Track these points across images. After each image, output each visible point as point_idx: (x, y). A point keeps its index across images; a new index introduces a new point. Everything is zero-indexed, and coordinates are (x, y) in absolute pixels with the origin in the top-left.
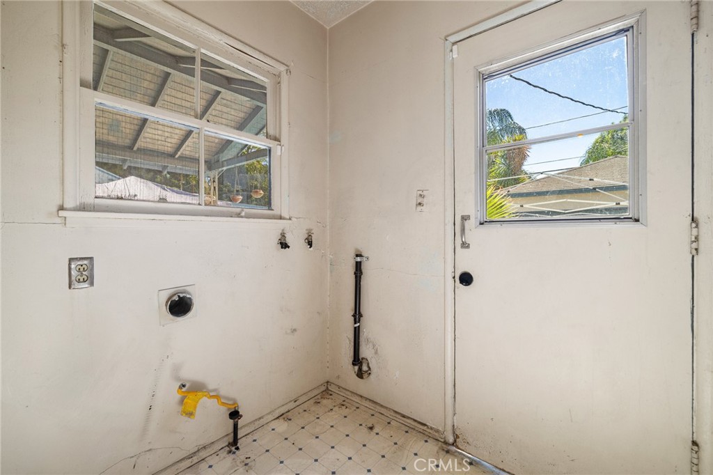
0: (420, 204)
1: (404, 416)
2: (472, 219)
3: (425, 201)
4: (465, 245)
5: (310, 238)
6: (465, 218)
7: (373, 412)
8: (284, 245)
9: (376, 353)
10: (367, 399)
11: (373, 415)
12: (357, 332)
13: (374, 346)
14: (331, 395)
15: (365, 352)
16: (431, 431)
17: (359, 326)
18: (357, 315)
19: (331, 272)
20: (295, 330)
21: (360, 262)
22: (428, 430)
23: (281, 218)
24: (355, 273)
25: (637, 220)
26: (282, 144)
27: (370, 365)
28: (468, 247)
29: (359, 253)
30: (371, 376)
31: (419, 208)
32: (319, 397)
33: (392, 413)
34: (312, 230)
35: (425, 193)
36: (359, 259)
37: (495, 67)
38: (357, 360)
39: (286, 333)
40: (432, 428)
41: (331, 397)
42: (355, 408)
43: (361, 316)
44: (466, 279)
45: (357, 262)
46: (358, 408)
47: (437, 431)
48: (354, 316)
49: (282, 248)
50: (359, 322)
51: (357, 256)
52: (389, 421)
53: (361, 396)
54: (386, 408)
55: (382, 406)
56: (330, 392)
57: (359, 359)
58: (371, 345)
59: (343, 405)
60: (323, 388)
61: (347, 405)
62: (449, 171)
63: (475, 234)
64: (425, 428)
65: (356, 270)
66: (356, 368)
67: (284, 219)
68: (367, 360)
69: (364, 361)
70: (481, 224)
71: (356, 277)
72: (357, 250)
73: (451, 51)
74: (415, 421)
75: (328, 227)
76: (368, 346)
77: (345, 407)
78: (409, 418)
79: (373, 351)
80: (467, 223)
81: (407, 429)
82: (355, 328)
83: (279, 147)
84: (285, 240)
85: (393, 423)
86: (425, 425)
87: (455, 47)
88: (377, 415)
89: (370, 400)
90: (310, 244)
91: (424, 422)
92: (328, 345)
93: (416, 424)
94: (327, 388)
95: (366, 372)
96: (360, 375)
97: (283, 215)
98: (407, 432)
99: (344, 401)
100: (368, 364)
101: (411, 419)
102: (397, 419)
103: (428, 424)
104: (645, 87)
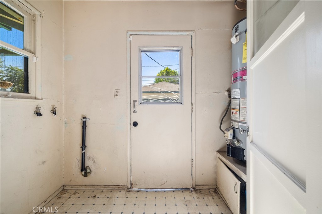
0: (116, 95)
1: (109, 186)
2: (138, 101)
3: (119, 94)
4: (135, 112)
5: (55, 110)
6: (135, 101)
7: (93, 190)
8: (39, 114)
9: (94, 162)
10: (89, 185)
11: (93, 191)
12: (83, 155)
13: (93, 159)
14: (67, 191)
15: (88, 163)
16: (122, 187)
17: (85, 152)
18: (83, 147)
19: (66, 127)
20: (45, 162)
21: (85, 121)
22: (121, 187)
23: (36, 98)
24: (82, 127)
25: (181, 103)
26: (37, 56)
27: (91, 169)
28: (136, 112)
29: (84, 117)
30: (91, 174)
31: (116, 97)
32: (59, 194)
33: (104, 187)
34: (55, 105)
35: (118, 91)
36: (85, 120)
37: (145, 49)
38: (83, 168)
39: (39, 165)
40: (122, 186)
41: (67, 192)
42: (83, 192)
43: (85, 147)
44: (135, 124)
45: (83, 121)
46: (84, 191)
47: (124, 186)
48: (82, 147)
49: (37, 116)
50: (85, 150)
51: (84, 118)
52: (102, 191)
53: (86, 185)
54: (100, 185)
55: (97, 185)
56: (66, 190)
57: (84, 168)
58: (91, 160)
59: (76, 193)
60: (61, 189)
61: (79, 192)
62: (129, 83)
63: (138, 107)
64: (119, 187)
65: (83, 125)
66: (83, 172)
67: (38, 99)
68: (89, 167)
69: (87, 168)
70: (141, 104)
71: (83, 128)
72: (83, 115)
73: (130, 37)
74: (114, 185)
75: (63, 104)
76: (89, 161)
77: (77, 193)
78: (111, 185)
79: (93, 162)
80: (136, 103)
81: (111, 190)
82: (82, 153)
83: (35, 58)
84: (40, 111)
85: (104, 190)
86: (119, 185)
87: (131, 36)
88: (95, 190)
89: (91, 185)
90: (55, 113)
91: (118, 184)
92: (63, 166)
93: (115, 187)
94: (63, 189)
95: (89, 172)
96: (86, 175)
97: (37, 97)
98: (111, 191)
99: (76, 191)
100: (90, 169)
101: (112, 185)
102: (106, 188)
103: (120, 185)
104: (183, 67)
